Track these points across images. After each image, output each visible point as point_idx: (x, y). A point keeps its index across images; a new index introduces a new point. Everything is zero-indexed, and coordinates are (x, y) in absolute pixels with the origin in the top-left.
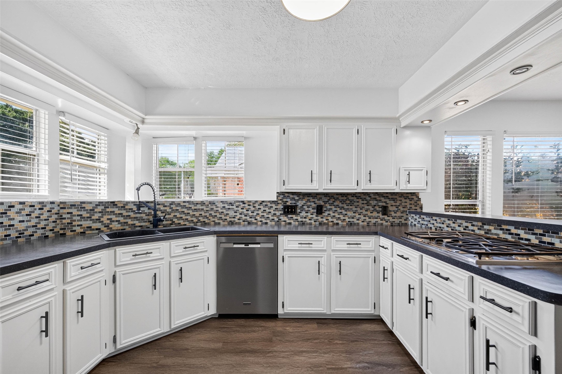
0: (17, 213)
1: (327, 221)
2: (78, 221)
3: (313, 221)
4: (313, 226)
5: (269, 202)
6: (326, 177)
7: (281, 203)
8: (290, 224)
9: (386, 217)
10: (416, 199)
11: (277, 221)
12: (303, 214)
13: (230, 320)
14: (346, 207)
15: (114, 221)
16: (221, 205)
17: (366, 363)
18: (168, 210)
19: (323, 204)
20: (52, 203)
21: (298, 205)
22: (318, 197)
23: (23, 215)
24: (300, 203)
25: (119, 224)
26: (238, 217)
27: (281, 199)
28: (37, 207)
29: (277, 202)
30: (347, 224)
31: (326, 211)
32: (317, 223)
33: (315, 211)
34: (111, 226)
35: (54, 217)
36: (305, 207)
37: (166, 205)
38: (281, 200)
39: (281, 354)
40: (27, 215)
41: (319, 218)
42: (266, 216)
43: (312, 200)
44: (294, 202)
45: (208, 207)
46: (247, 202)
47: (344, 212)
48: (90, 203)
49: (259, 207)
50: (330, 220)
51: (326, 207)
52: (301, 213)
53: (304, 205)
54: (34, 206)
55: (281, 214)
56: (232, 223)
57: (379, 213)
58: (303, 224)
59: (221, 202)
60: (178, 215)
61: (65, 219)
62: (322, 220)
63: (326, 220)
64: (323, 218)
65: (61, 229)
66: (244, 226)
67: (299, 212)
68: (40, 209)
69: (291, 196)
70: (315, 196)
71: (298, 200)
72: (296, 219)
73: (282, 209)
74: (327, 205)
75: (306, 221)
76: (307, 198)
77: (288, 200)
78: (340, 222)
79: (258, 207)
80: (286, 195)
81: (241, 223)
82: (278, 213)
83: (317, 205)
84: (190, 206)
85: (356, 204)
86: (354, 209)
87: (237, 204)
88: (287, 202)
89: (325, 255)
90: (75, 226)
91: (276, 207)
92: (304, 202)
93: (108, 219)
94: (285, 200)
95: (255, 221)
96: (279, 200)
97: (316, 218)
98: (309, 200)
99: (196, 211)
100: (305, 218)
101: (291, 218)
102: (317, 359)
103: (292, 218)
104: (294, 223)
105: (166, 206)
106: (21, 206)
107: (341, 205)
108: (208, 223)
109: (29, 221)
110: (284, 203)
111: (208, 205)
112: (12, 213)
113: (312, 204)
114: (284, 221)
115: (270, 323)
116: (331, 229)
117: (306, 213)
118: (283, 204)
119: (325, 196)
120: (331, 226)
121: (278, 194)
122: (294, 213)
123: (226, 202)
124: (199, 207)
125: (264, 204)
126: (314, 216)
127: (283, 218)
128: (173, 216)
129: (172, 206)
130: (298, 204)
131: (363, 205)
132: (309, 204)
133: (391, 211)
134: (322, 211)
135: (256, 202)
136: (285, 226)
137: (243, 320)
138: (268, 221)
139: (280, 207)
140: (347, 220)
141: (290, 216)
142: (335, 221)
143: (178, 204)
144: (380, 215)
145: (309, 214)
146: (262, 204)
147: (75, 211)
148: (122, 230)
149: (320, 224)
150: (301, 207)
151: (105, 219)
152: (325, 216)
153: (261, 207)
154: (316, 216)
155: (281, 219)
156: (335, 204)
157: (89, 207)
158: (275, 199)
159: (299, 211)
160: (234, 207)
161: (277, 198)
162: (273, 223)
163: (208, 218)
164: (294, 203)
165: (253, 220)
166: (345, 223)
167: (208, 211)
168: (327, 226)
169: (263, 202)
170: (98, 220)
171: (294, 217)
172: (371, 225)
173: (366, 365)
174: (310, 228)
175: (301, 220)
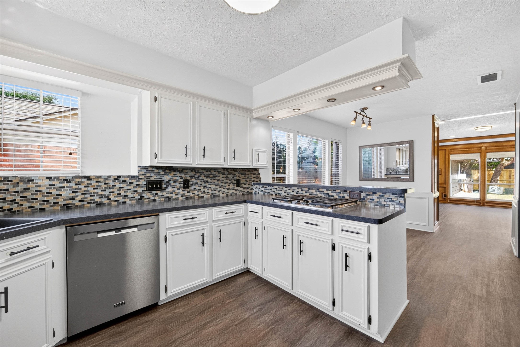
1: (193, 195)
3: (179, 196)
4: (180, 200)
5: (128, 177)
6: (200, 153)
7: (143, 179)
8: (155, 200)
9: (239, 188)
10: (257, 173)
11: (139, 199)
12: (170, 189)
13: (92, 336)
14: (210, 181)
16: (48, 182)
17: (259, 306)
19: (189, 178)
21: (163, 180)
22: (185, 171)
24: (166, 178)
26: (79, 198)
27: (143, 173)
29: (139, 177)
30: (211, 196)
31: (192, 185)
32: (184, 197)
33: (182, 185)
36: (171, 182)
38: (143, 175)
39: (187, 337)
41: (186, 192)
42: (124, 194)
43: (178, 174)
44: (158, 177)
45: (18, 186)
46: (94, 177)
47: (208, 186)
49: (113, 184)
50: (196, 193)
51: (193, 181)
52: (167, 188)
53: (170, 180)
55: (143, 191)
56: (68, 207)
57: (235, 185)
58: (169, 199)
59: (47, 178)
62: (188, 194)
63: (193, 194)
64: (189, 192)
66: (90, 209)
67: (165, 188)
69: (156, 171)
70: (181, 171)
71: (163, 175)
72: (162, 196)
73: (145, 185)
74: (193, 180)
75: (172, 197)
76: (173, 173)
77: (153, 175)
78: (204, 195)
79: (111, 183)
80: (150, 169)
81: (86, 206)
82: (140, 190)
83: (184, 180)
85: (218, 178)
86: (216, 182)
87: (78, 180)
88: (151, 177)
89: (207, 226)
91: (137, 183)
92: (170, 176)
94: (148, 175)
95: (108, 201)
96: (141, 175)
97: (183, 192)
98: (176, 175)
100: (171, 193)
101: (156, 194)
102: (222, 323)
103: (157, 194)
104: (159, 200)
107: (205, 179)
108: (18, 211)
110: (147, 179)
111: (18, 183)
113: (178, 178)
114: (147, 199)
115: (153, 314)
116: (196, 203)
117: (172, 188)
118: (145, 179)
119: (191, 171)
120: (197, 199)
121: (139, 168)
122: (160, 189)
123: (57, 177)
125: (120, 179)
126: (181, 191)
127: (147, 195)
130: (163, 179)
131: (223, 179)
132: (175, 178)
133: (242, 183)
134: (189, 185)
135: (110, 177)
136: (149, 204)
137: (113, 327)
138: (126, 200)
139: (143, 182)
140: (211, 192)
141: (154, 192)
142: (201, 195)
144: (235, 186)
145: (175, 189)
146: (118, 179)
149: (187, 198)
150: (167, 182)
152: (191, 190)
153: (117, 183)
154: (183, 191)
155: (143, 197)
156: (201, 178)
158: (136, 174)
159: (164, 186)
160: (73, 185)
161: (139, 173)
162: (134, 202)
163: (18, 203)
164: (159, 178)
165: (105, 200)
166: (209, 196)
167: (18, 192)
168: (193, 200)
169: (120, 177)
171: (160, 193)
172: (229, 196)
173: (259, 307)
174: (177, 204)
175: (167, 195)
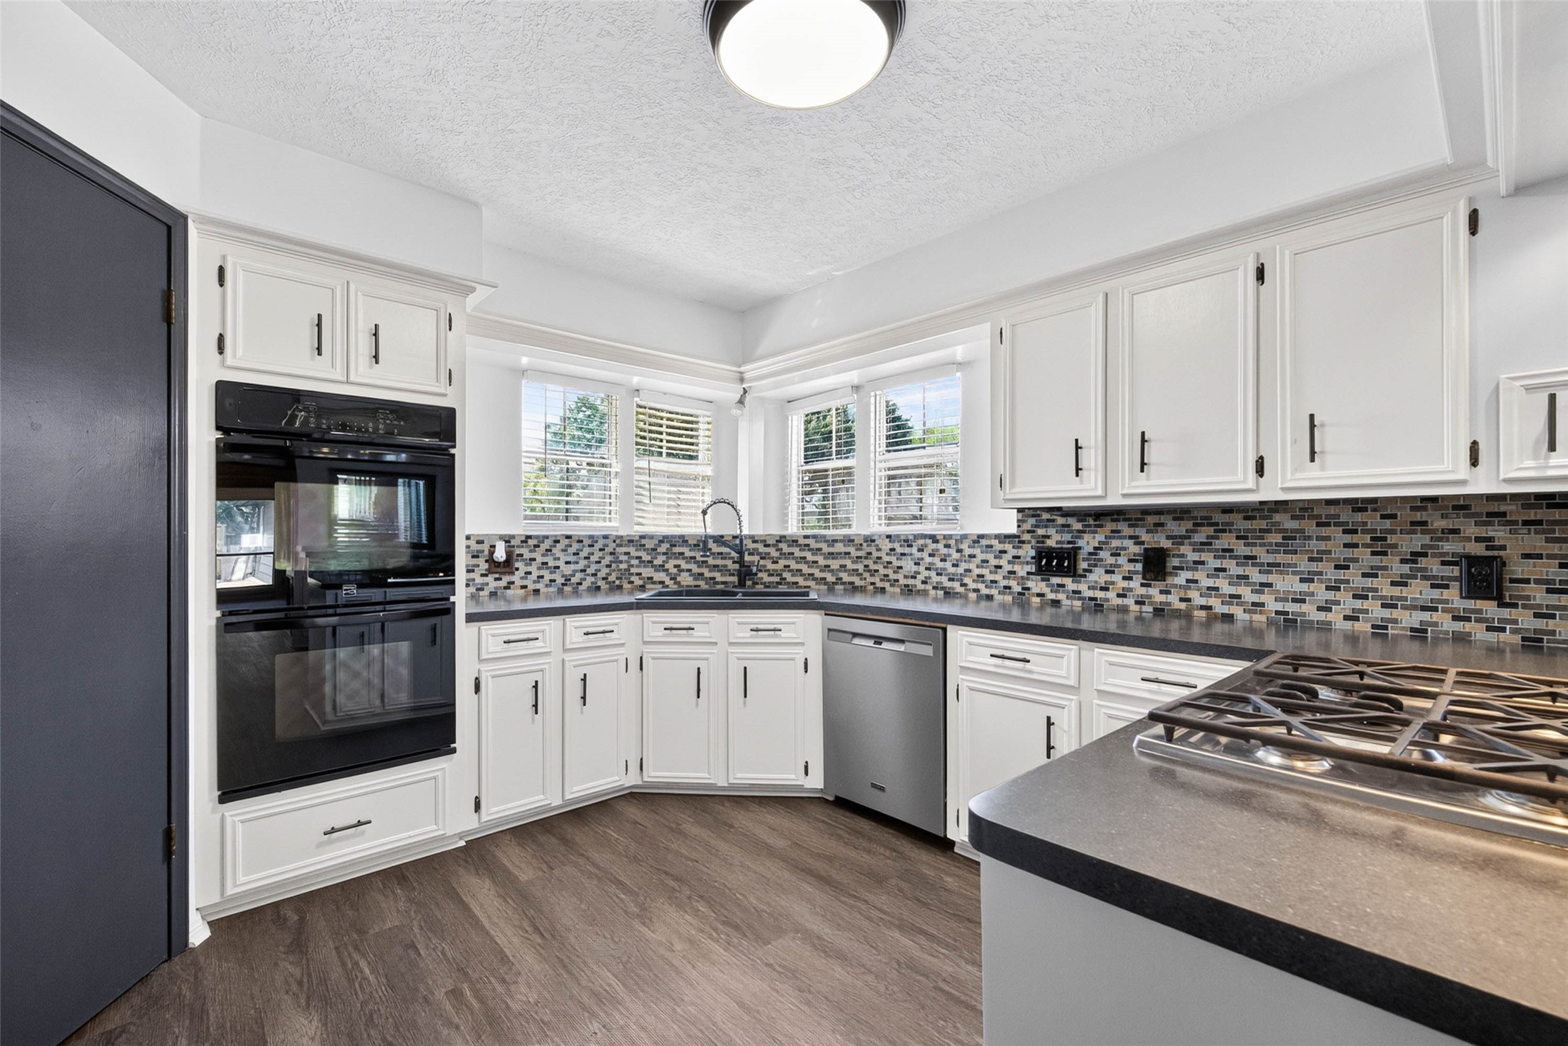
0: (563, 550)
1: (1183, 606)
2: (637, 566)
3: (1130, 602)
4: (1131, 617)
5: (997, 537)
7: (1029, 542)
8: (1056, 603)
9: (1489, 608)
11: (1019, 594)
12: (1098, 576)
14: (1265, 558)
15: (683, 570)
16: (886, 545)
18: (774, 554)
19: (1165, 544)
20: (606, 537)
21: (1080, 548)
22: (1151, 519)
23: (569, 555)
24: (1087, 543)
25: (690, 575)
26: (921, 577)
27: (1029, 528)
28: (587, 542)
29: (1019, 537)
30: (1270, 622)
31: (1181, 568)
32: (1148, 609)
33: (1139, 567)
34: (679, 579)
35: (608, 559)
36: (1103, 554)
37: (768, 543)
38: (1029, 532)
40: (574, 554)
41: (1154, 592)
42: (989, 577)
43: (1127, 531)
44: (1067, 537)
45: (861, 549)
46: (942, 537)
47: (1256, 576)
48: (652, 537)
49: (970, 551)
50: (1198, 600)
51: (1182, 556)
52: (1090, 571)
53: (1101, 549)
54: (582, 541)
55: (1029, 573)
56: (908, 591)
57: (1447, 587)
58: (1097, 607)
59: (889, 537)
60: (794, 566)
61: (621, 562)
62: (1163, 598)
63: (1182, 600)
64: (1168, 592)
65: (617, 578)
66: (936, 599)
67: (1085, 570)
68: (589, 546)
69: (1060, 521)
70: (1137, 519)
71: (1079, 531)
72: (1074, 592)
73: (1032, 558)
74: (1185, 549)
75: (1107, 600)
76: (1110, 526)
77: (1051, 531)
78: (1238, 611)
79: (967, 551)
80: (1045, 516)
81: (930, 592)
82: (1022, 570)
83: (1146, 549)
84: (819, 546)
85: (1314, 545)
86: (1304, 565)
87: (921, 542)
88: (1048, 537)
90: (632, 574)
91: (1015, 552)
92: (1100, 537)
93: (675, 566)
94: (1041, 532)
95: (962, 590)
96: (1023, 532)
97: (1143, 591)
98: (1118, 532)
99: (833, 558)
100: (1102, 589)
101: (1059, 585)
103: (1063, 586)
104: (1069, 602)
105: (768, 546)
106: (567, 541)
107: (1241, 549)
108: (861, 587)
109: (577, 563)
110: (1038, 542)
111: (861, 545)
112: (557, 551)
113: (1128, 543)
114: (1039, 595)
116: (1196, 636)
117: (1107, 572)
118: (1033, 542)
119: (1175, 519)
120: (1201, 624)
121: (1020, 515)
122: (1072, 572)
123: (898, 536)
124: (839, 548)
125: (984, 542)
126: (1135, 584)
127: (1037, 585)
128: (782, 567)
129: (781, 545)
130: (1080, 543)
131: (1349, 553)
132: (1115, 543)
133: (1527, 581)
134: (1165, 567)
135: (964, 537)
136: (1041, 608)
138: (994, 592)
139: (1028, 552)
140: (1272, 605)
141: (1056, 580)
142: (1219, 608)
143: (793, 541)
144: (1453, 595)
145: (1117, 578)
146: (978, 542)
147: (632, 550)
148: (695, 586)
149: (1159, 612)
150: (1090, 554)
151: (670, 565)
152: (1175, 586)
153: (977, 551)
154: (1142, 585)
155: (1028, 589)
156: (1218, 544)
157: (649, 544)
158: (1012, 529)
159: (1083, 565)
160: (914, 550)
161: (1019, 526)
162: (1009, 598)
163: (862, 574)
164: (1069, 542)
165: (956, 586)
166: (1263, 618)
167: (860, 557)
168: (1183, 622)
169: (981, 537)
170: (661, 568)
171: (1068, 581)
172: (1395, 637)
174: (1122, 624)
175: (1091, 594)
